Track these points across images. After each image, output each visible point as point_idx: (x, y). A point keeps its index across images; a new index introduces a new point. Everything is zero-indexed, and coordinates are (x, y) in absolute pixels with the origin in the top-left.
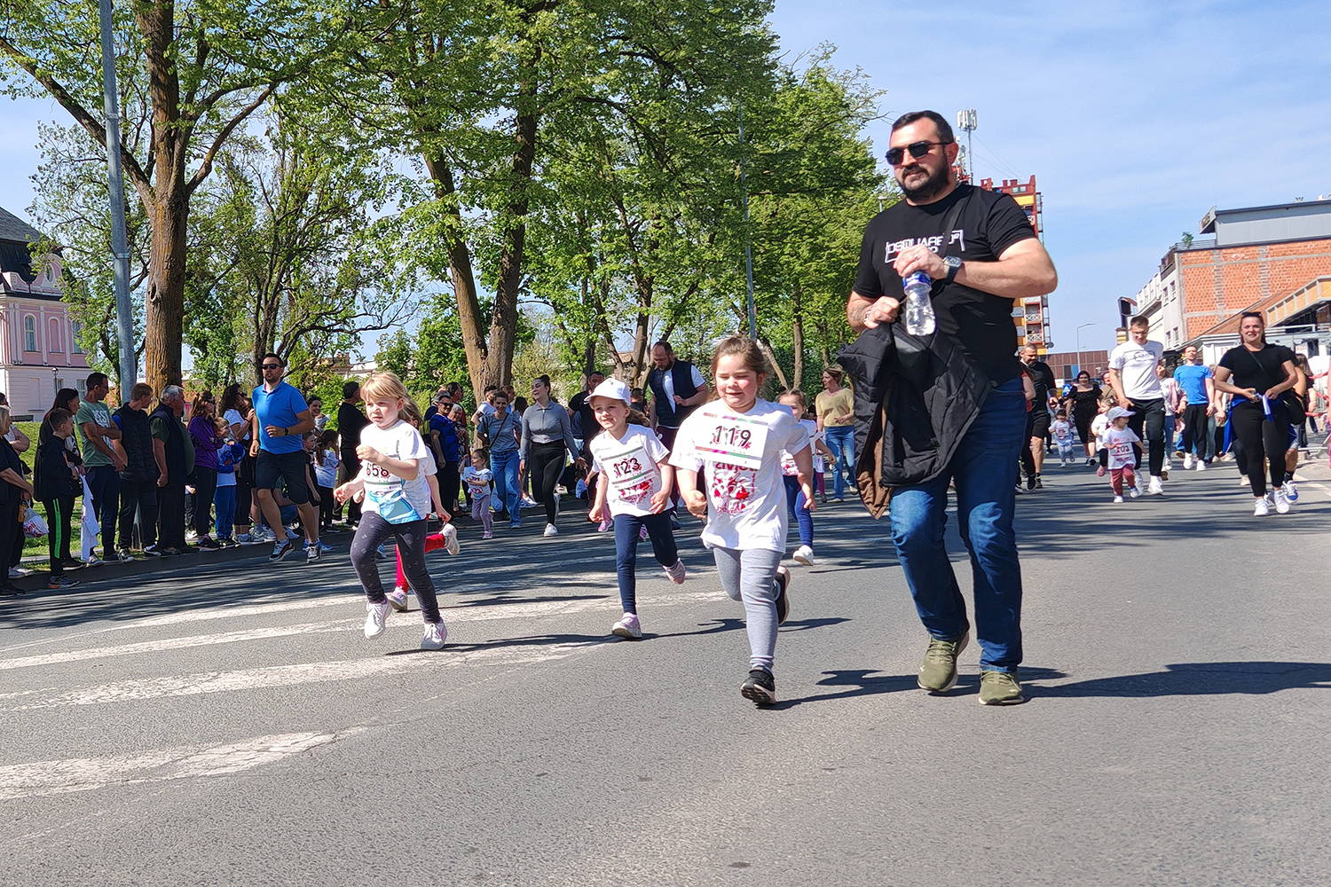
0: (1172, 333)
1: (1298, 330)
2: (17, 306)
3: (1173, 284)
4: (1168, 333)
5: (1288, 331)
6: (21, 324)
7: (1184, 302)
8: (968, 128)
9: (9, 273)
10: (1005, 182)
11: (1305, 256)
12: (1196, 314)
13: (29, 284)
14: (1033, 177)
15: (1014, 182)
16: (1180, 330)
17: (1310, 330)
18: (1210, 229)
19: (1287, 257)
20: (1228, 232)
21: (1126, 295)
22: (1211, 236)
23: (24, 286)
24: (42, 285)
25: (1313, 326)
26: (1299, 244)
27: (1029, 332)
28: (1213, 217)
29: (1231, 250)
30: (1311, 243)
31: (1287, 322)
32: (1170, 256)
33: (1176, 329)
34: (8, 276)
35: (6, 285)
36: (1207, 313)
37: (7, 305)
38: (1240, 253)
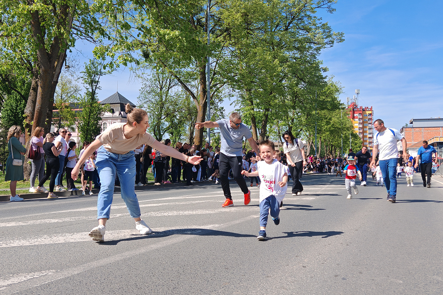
2: (124, 120)
8: (358, 94)
10: (365, 107)
11: (432, 131)
14: (372, 107)
18: (412, 123)
19: (428, 131)
20: (415, 124)
22: (412, 125)
26: (431, 128)
27: (369, 144)
28: (413, 120)
29: (416, 128)
30: (433, 128)
32: (403, 129)
34: (122, 113)
35: (122, 115)
36: (410, 143)
37: (122, 120)
38: (418, 129)
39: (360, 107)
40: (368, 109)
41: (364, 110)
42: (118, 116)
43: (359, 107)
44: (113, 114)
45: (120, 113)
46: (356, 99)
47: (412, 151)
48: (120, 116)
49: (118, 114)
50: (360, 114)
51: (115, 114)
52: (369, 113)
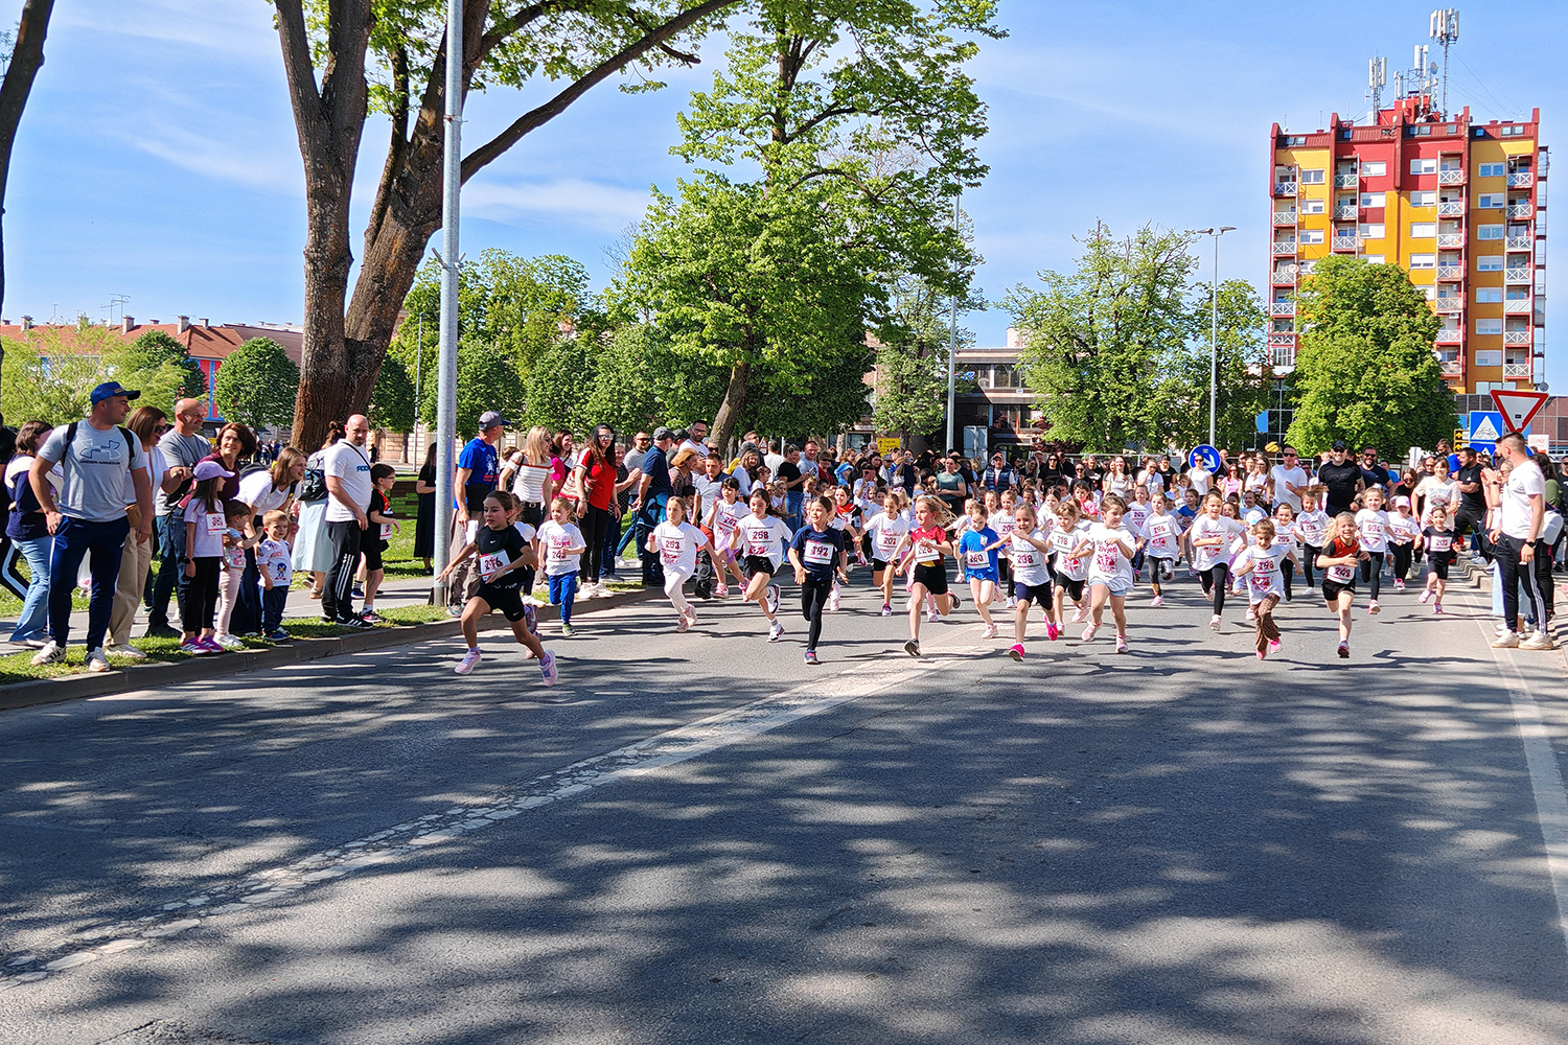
14: (1536, 112)
15: (1505, 119)
40: (1507, 130)
43: (1446, 117)
50: (1449, 161)
52: (1513, 153)
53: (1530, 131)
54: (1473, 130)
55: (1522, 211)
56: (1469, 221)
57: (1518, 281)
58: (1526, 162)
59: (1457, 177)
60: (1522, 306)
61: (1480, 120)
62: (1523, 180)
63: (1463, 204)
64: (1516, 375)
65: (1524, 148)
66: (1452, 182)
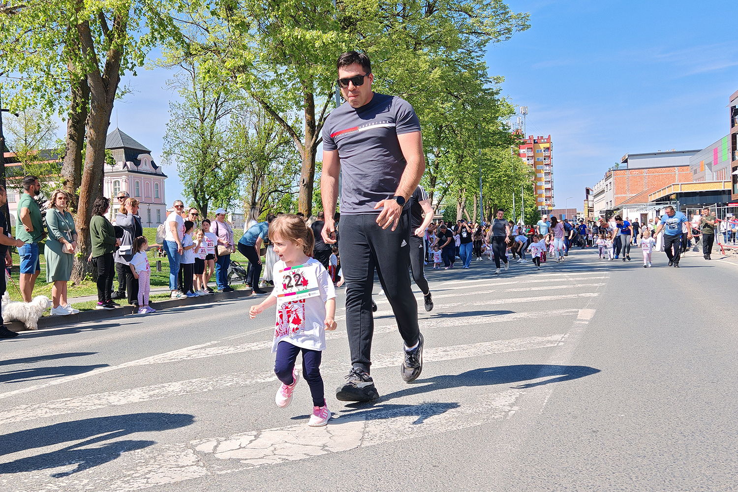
0: (609, 203)
1: (661, 203)
2: (132, 176)
3: (610, 183)
4: (607, 203)
5: (657, 204)
6: (134, 184)
7: (615, 189)
8: (524, 114)
9: (129, 162)
10: (538, 137)
11: (661, 174)
12: (619, 196)
13: (137, 167)
14: (549, 135)
15: (542, 137)
16: (613, 201)
17: (667, 204)
18: (626, 161)
19: (654, 174)
20: (632, 163)
21: (588, 187)
22: (626, 164)
23: (135, 168)
24: (143, 167)
25: (669, 202)
26: (659, 169)
27: (546, 200)
28: (627, 157)
29: (634, 170)
30: (664, 168)
31: (657, 201)
32: (610, 172)
33: (611, 201)
34: (128, 163)
35: (128, 167)
36: (623, 195)
37: (128, 176)
38: (637, 172)
39: (529, 136)
40: (542, 141)
41: (536, 141)
42: (122, 169)
43: (527, 138)
44: (112, 167)
45: (125, 165)
46: (522, 123)
47: (629, 210)
48: (126, 169)
49: (122, 167)
50: (529, 149)
51: (116, 166)
52: (545, 146)
53: (548, 140)
54: (534, 140)
55: (547, 162)
56: (535, 164)
57: (548, 180)
58: (548, 148)
59: (531, 154)
60: (549, 186)
61: (536, 138)
62: (547, 154)
63: (533, 161)
64: (548, 204)
65: (547, 145)
66: (530, 155)
